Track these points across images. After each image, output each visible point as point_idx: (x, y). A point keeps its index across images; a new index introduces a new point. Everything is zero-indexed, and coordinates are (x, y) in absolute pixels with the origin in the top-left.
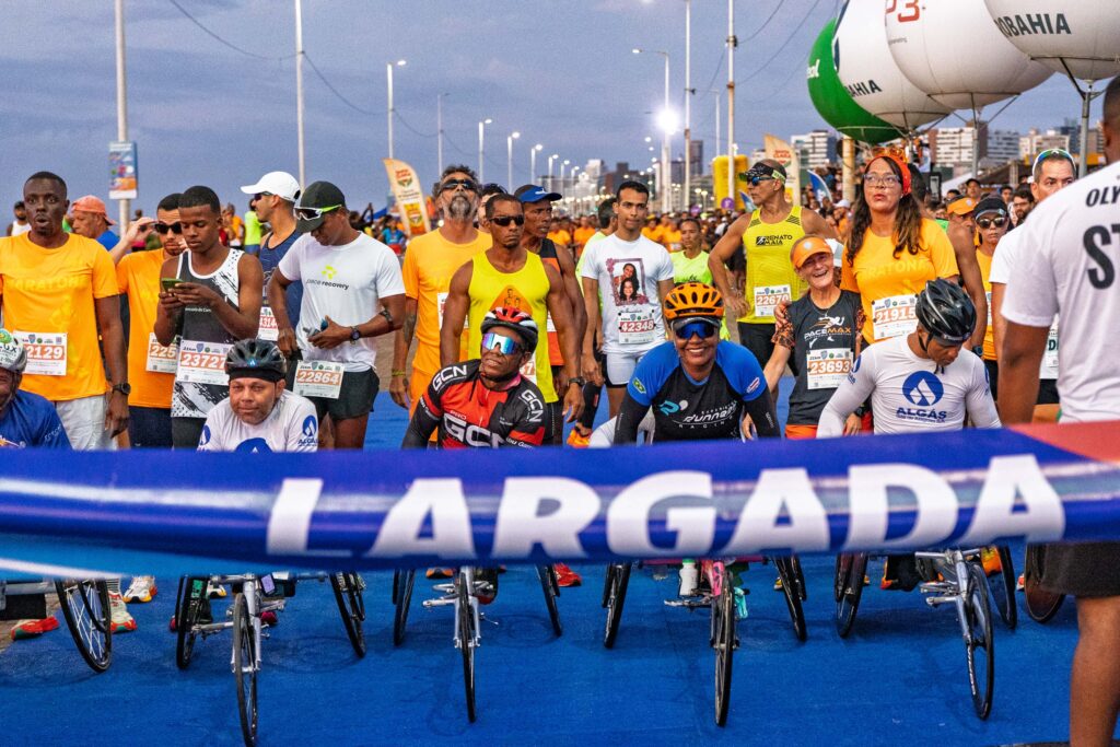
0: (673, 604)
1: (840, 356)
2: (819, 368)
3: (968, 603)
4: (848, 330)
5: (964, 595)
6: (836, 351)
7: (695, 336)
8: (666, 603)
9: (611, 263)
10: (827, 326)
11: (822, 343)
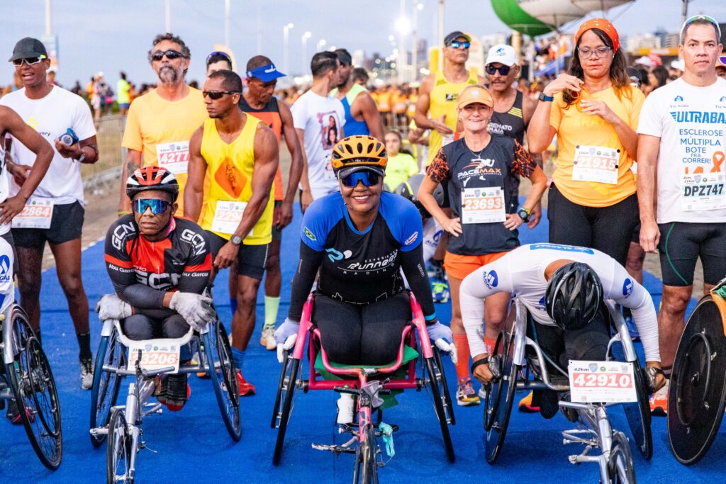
0: (320, 448)
1: (492, 194)
2: (473, 205)
3: (612, 464)
4: (498, 171)
5: (607, 455)
6: (488, 190)
7: (360, 184)
8: (313, 446)
9: (320, 116)
10: (479, 167)
11: (475, 183)
